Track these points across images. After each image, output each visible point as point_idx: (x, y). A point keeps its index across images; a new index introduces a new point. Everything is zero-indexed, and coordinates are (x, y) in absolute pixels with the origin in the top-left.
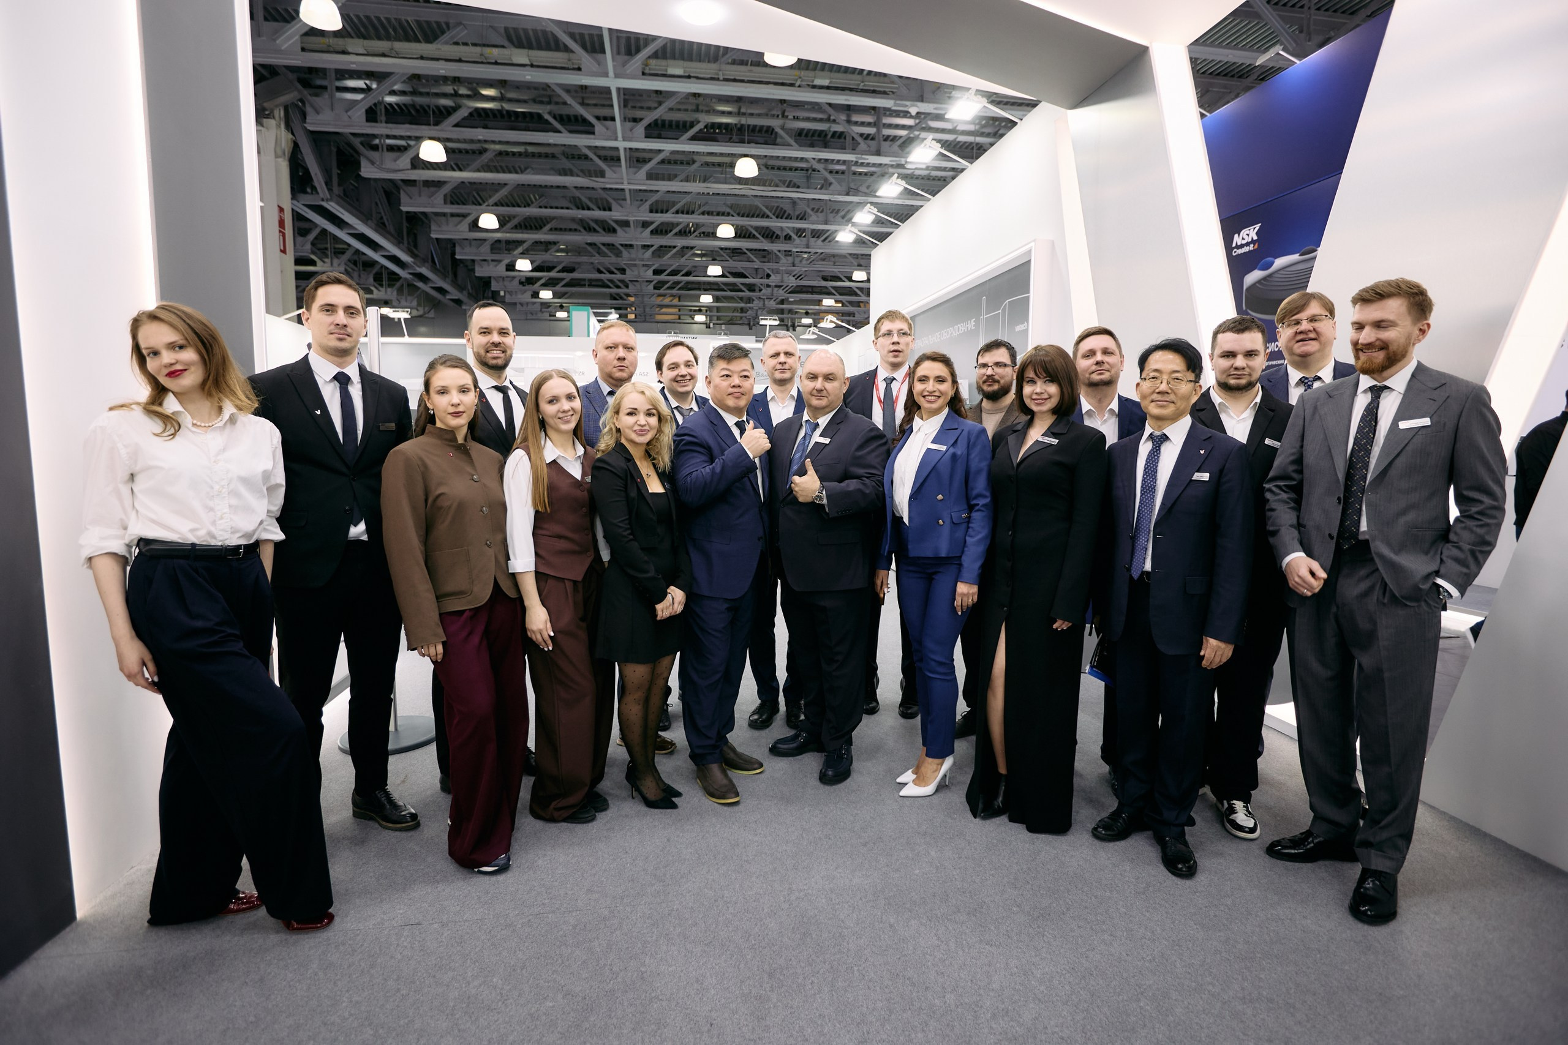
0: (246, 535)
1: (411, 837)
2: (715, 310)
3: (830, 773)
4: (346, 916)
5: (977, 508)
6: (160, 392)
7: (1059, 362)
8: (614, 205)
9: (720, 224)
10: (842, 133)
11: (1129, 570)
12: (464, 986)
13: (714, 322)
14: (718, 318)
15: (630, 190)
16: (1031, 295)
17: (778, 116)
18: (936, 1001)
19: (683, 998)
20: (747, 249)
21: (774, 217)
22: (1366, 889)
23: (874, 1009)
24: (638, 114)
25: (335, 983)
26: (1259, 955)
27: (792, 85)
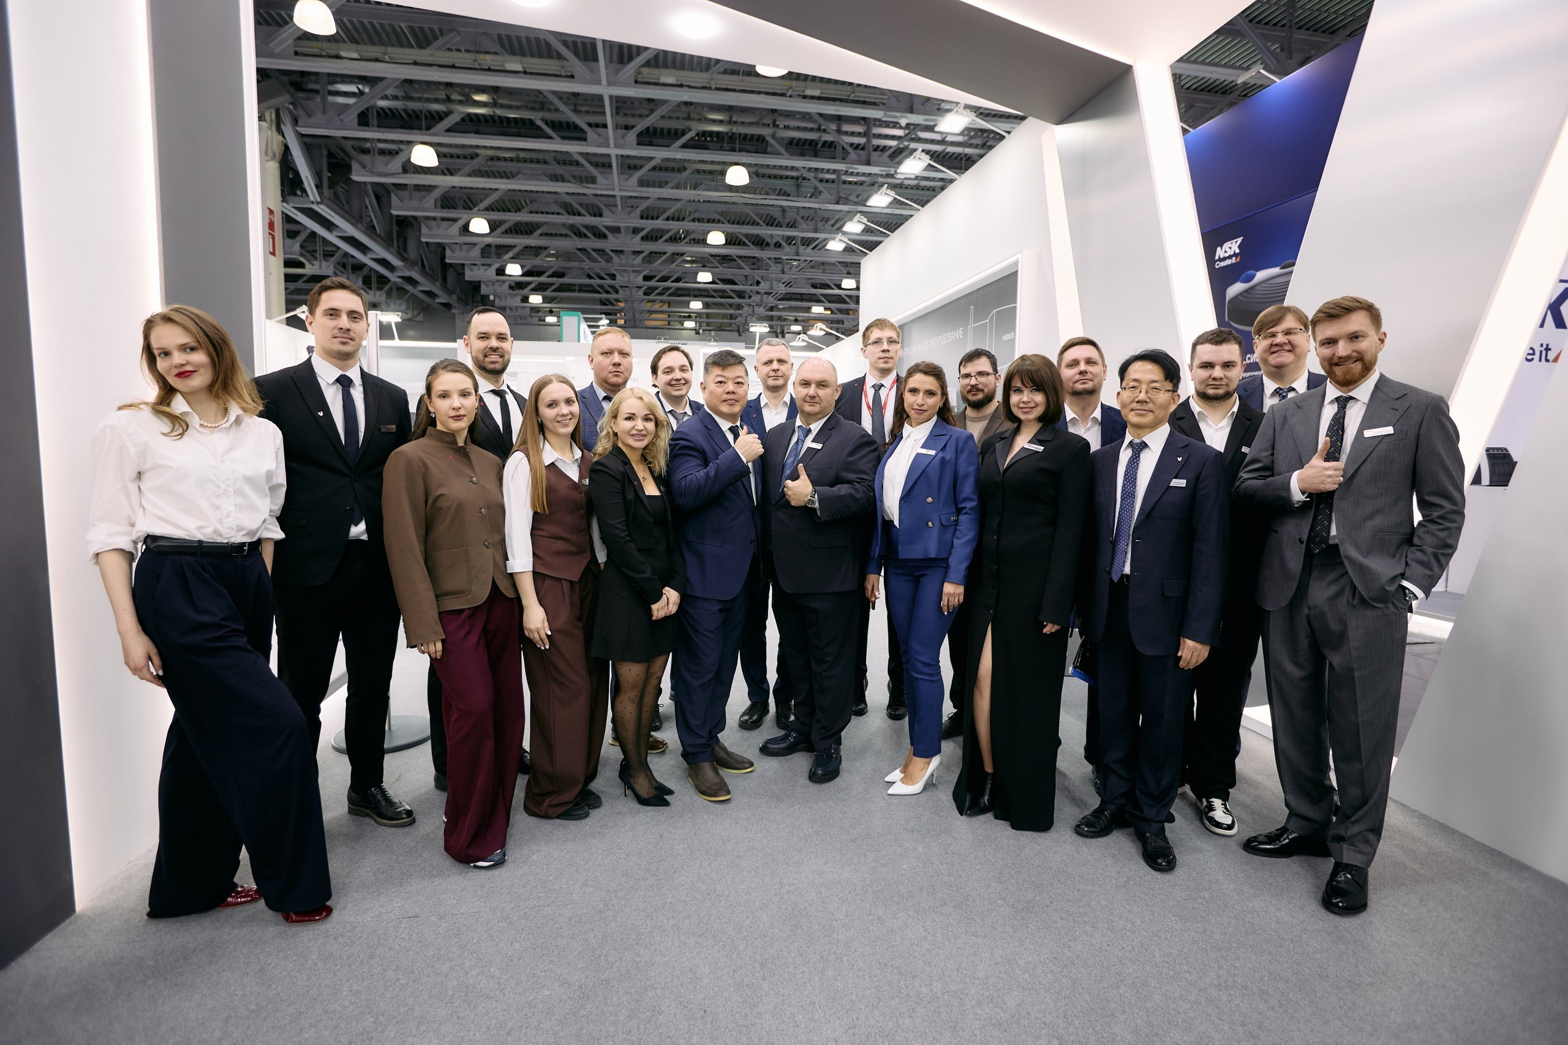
0: (251, 533)
1: (407, 832)
2: (705, 316)
3: (820, 772)
4: (345, 909)
5: (964, 511)
6: (167, 393)
7: (1045, 372)
8: (605, 211)
9: (709, 232)
10: (832, 142)
11: (1109, 573)
12: (462, 975)
13: (703, 328)
14: (708, 325)
15: (621, 197)
16: (1018, 304)
17: (769, 125)
18: (923, 989)
19: (677, 987)
20: (737, 256)
21: (764, 225)
22: (1338, 882)
23: (863, 997)
24: (630, 121)
25: (335, 973)
26: (1235, 945)
27: (783, 95)
